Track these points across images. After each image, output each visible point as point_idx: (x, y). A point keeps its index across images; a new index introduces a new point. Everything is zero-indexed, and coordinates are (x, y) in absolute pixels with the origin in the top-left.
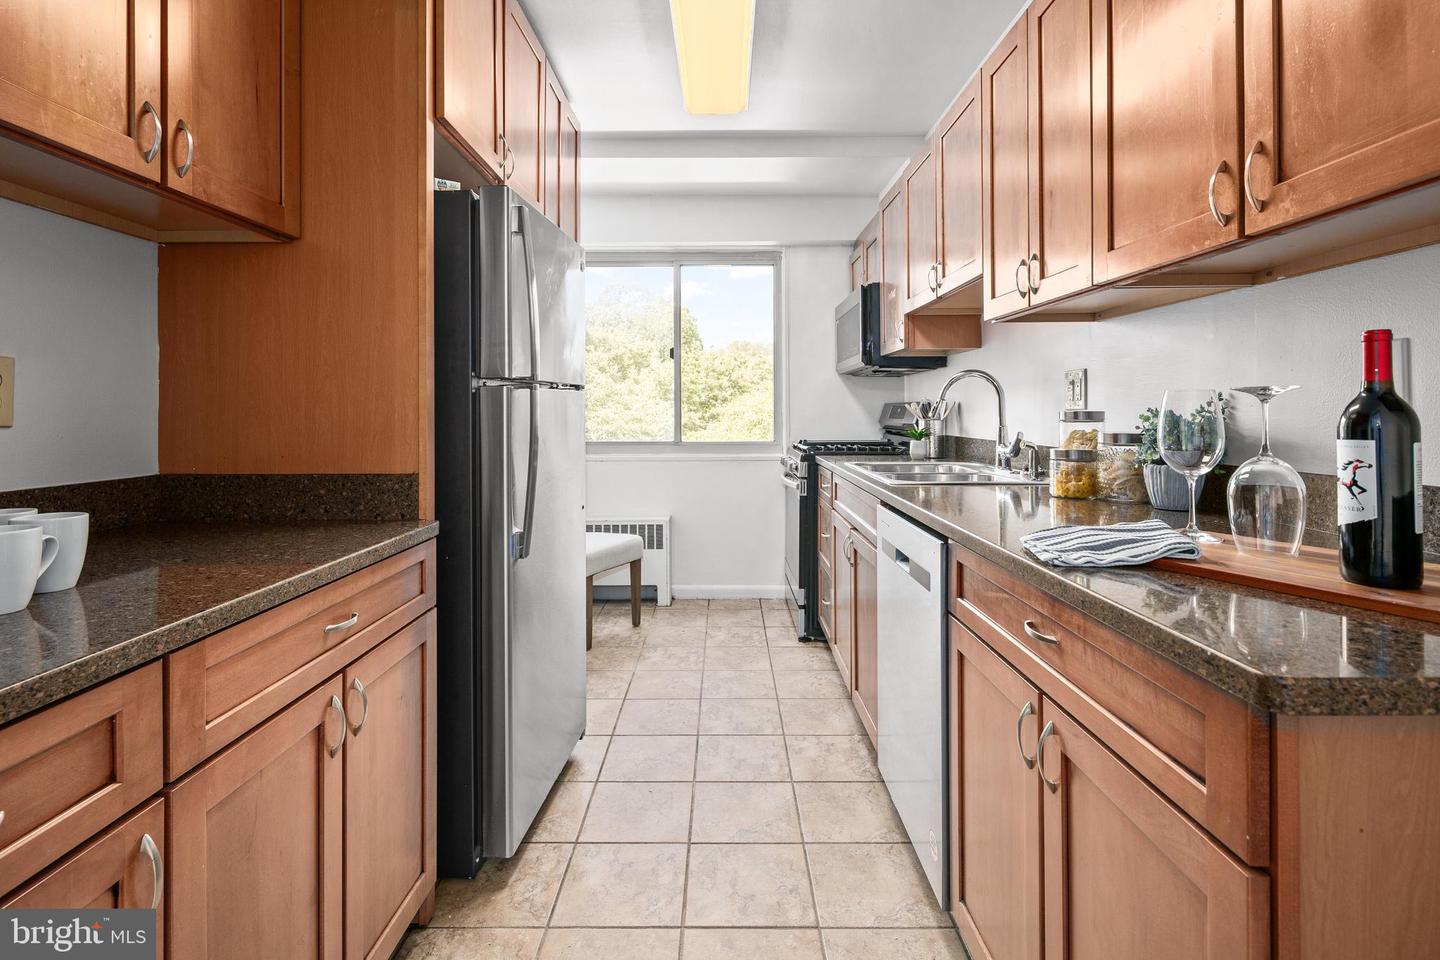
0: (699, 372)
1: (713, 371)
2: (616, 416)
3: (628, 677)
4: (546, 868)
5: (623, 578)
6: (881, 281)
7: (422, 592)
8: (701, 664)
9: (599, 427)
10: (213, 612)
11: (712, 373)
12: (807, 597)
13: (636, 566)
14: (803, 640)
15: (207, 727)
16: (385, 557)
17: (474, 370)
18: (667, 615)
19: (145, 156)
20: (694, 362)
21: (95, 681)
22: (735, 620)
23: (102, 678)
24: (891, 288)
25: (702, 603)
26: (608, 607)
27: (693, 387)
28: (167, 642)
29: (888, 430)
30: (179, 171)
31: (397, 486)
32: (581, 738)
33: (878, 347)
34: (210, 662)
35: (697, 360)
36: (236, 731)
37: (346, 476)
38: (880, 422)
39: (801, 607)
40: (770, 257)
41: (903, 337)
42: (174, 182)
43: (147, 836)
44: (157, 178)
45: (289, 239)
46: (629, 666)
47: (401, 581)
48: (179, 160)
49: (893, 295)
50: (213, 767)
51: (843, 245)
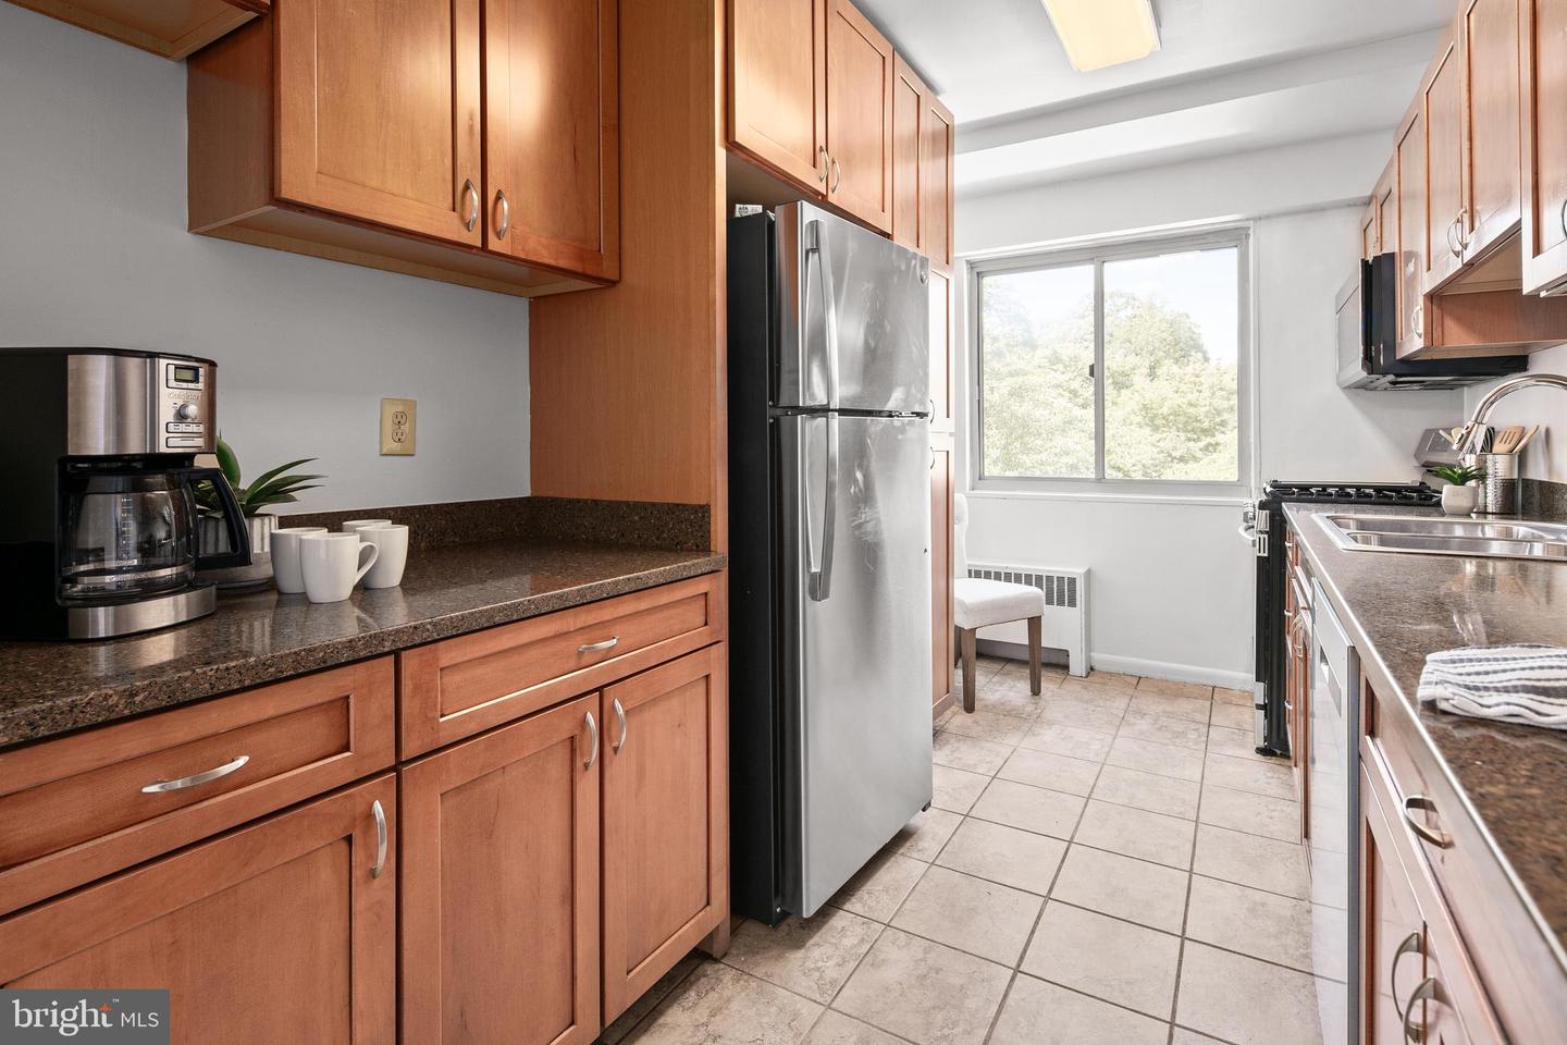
0: (1200, 392)
1: (1221, 389)
2: (1079, 447)
3: (1006, 751)
4: (848, 942)
5: (1018, 634)
6: (1397, 250)
7: (706, 624)
8: (1104, 756)
9: (1056, 459)
10: (443, 620)
11: (1218, 393)
12: (1269, 693)
13: (1035, 624)
14: (1260, 751)
15: (442, 720)
16: (650, 585)
17: (771, 399)
18: (1079, 688)
19: (467, 226)
20: (1193, 379)
21: (323, 665)
22: (1169, 708)
23: (329, 664)
24: (1410, 255)
25: (1129, 679)
26: (1009, 667)
27: (1191, 410)
28: (394, 641)
29: (1429, 468)
30: (498, 235)
31: (692, 517)
32: (924, 810)
33: (1391, 347)
34: (444, 662)
35: (1197, 376)
36: (473, 728)
37: (654, 505)
38: (1417, 456)
39: (1259, 707)
40: (1233, 236)
41: (1421, 329)
42: (494, 244)
43: (377, 802)
44: (479, 244)
45: (613, 283)
46: (1013, 739)
47: (678, 611)
48: (498, 225)
49: (1411, 268)
50: (448, 756)
51: (1351, 204)
